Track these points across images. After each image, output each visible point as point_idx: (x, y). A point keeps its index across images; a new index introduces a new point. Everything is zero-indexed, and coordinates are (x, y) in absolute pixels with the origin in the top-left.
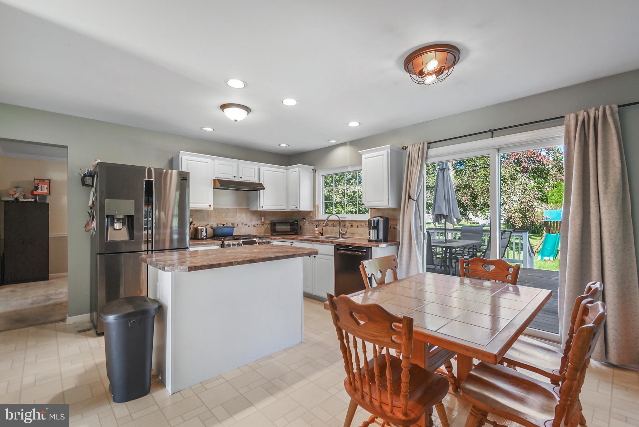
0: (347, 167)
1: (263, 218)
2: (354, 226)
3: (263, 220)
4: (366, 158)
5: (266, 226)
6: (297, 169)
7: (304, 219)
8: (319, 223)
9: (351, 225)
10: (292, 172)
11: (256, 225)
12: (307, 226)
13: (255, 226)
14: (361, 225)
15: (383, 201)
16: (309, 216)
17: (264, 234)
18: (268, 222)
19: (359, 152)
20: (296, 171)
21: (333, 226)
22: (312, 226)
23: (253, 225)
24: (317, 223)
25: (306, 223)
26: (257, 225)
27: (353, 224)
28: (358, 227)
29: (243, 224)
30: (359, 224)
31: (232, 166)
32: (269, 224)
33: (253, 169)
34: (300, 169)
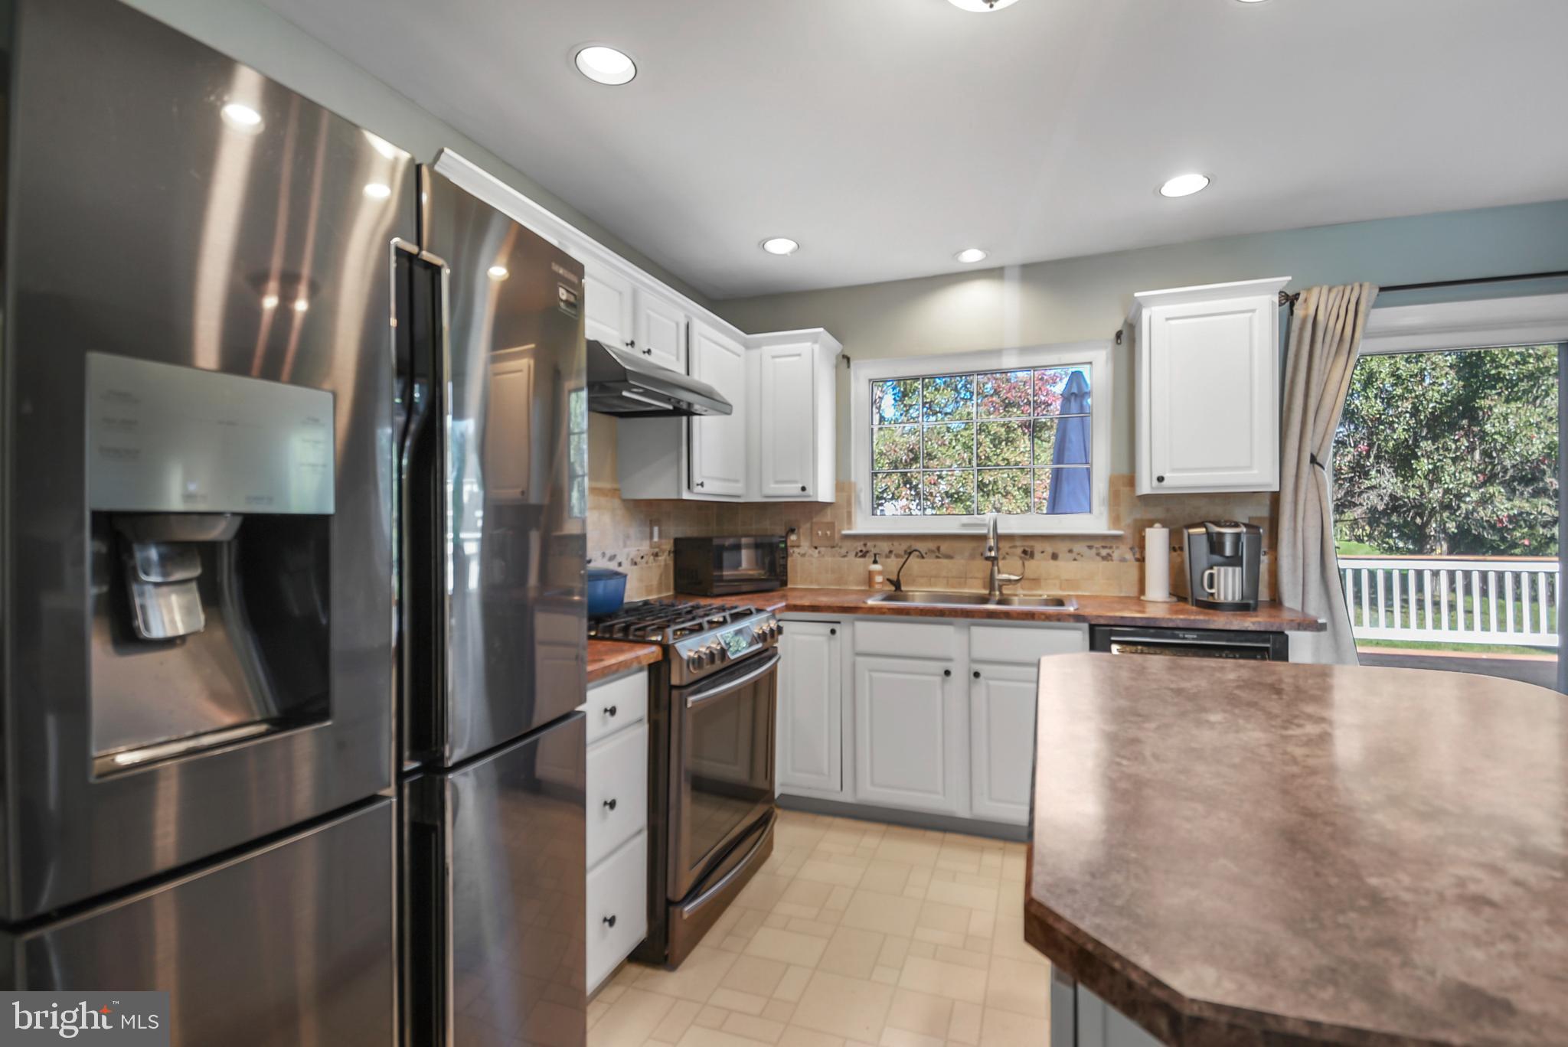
0: (998, 352)
1: (656, 530)
2: (1037, 555)
3: (656, 539)
4: (1167, 319)
5: (662, 558)
6: (805, 347)
7: (792, 531)
8: (867, 545)
9: (1025, 552)
10: (774, 357)
11: (638, 560)
12: (803, 555)
13: (636, 564)
14: (1070, 551)
15: (1250, 467)
16: (814, 520)
17: (660, 592)
18: (668, 545)
19: (1137, 295)
20: (799, 355)
21: (937, 557)
22: (834, 556)
23: (632, 560)
24: (859, 545)
25: (798, 546)
26: (642, 557)
27: (1032, 547)
28: (1055, 557)
29: (604, 554)
30: (1062, 547)
31: (620, 293)
32: (669, 552)
33: (674, 325)
34: (817, 347)
